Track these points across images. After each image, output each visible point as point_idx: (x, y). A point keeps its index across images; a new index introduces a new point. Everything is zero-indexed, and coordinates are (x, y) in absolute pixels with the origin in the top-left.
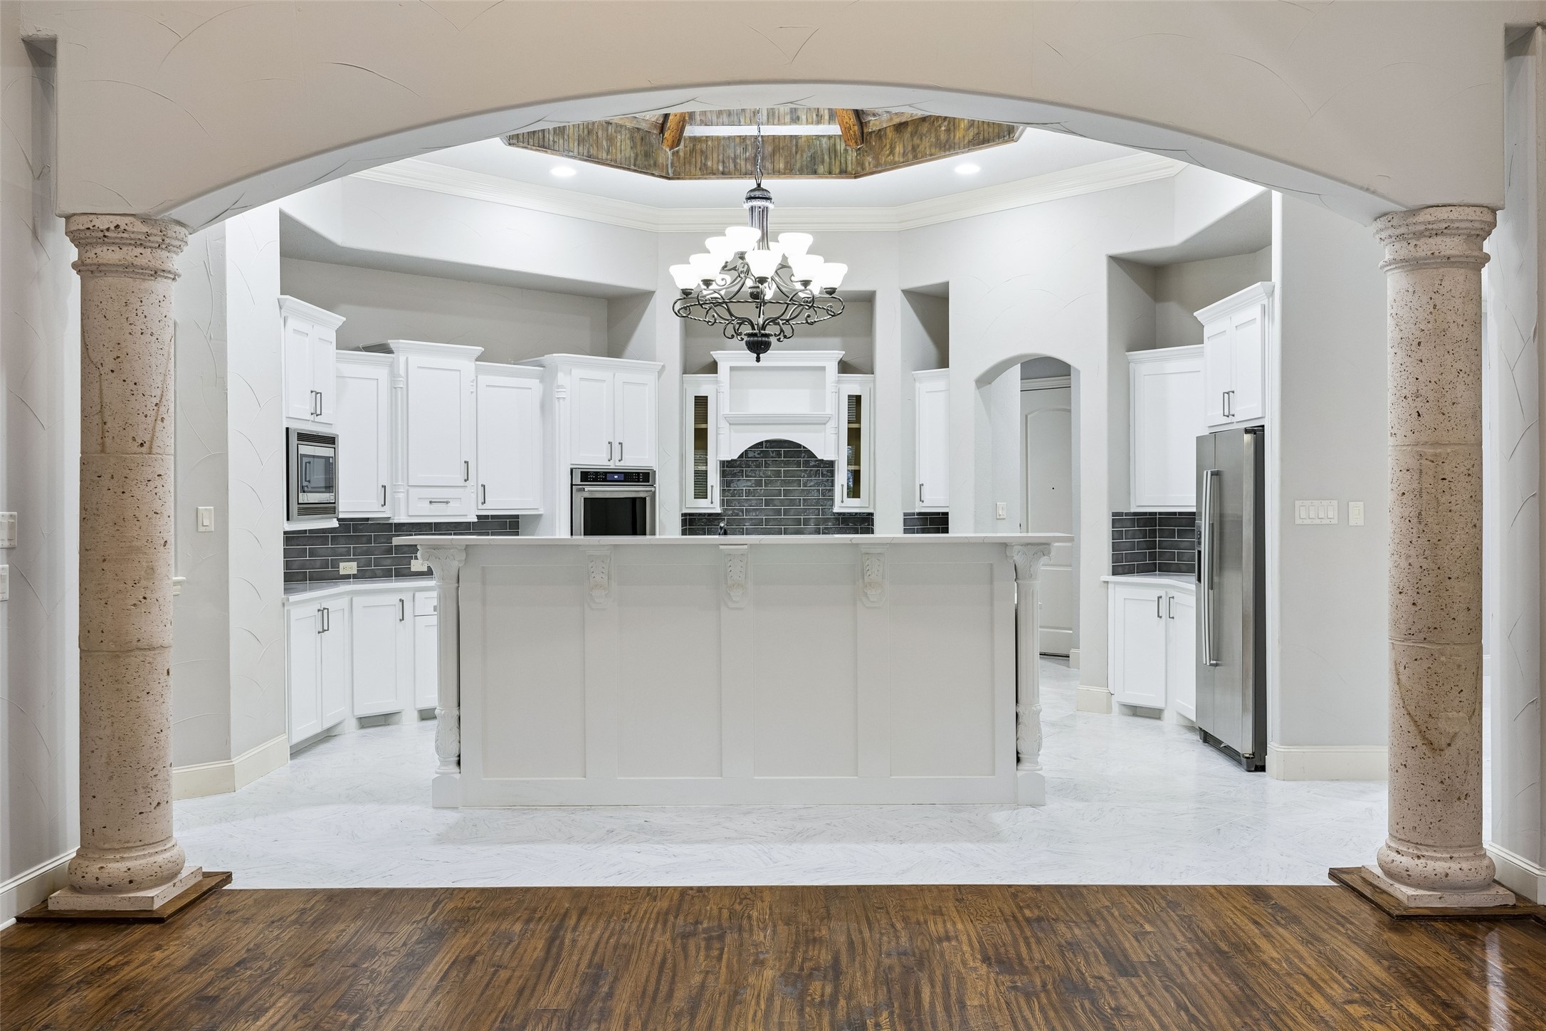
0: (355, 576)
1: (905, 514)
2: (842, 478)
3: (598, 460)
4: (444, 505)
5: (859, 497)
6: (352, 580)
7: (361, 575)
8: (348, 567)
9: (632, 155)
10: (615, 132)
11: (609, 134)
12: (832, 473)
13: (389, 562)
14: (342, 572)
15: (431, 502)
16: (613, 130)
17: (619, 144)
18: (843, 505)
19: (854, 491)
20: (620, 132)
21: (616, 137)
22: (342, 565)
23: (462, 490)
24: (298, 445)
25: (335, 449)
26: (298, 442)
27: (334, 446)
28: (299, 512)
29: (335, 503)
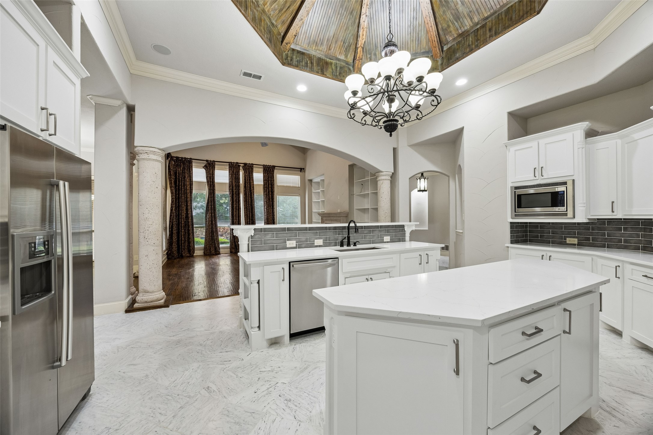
8: (572, 240)
14: (568, 242)
22: (568, 239)
24: (515, 192)
25: (566, 187)
26: (515, 190)
27: (566, 186)
28: (516, 215)
29: (567, 211)
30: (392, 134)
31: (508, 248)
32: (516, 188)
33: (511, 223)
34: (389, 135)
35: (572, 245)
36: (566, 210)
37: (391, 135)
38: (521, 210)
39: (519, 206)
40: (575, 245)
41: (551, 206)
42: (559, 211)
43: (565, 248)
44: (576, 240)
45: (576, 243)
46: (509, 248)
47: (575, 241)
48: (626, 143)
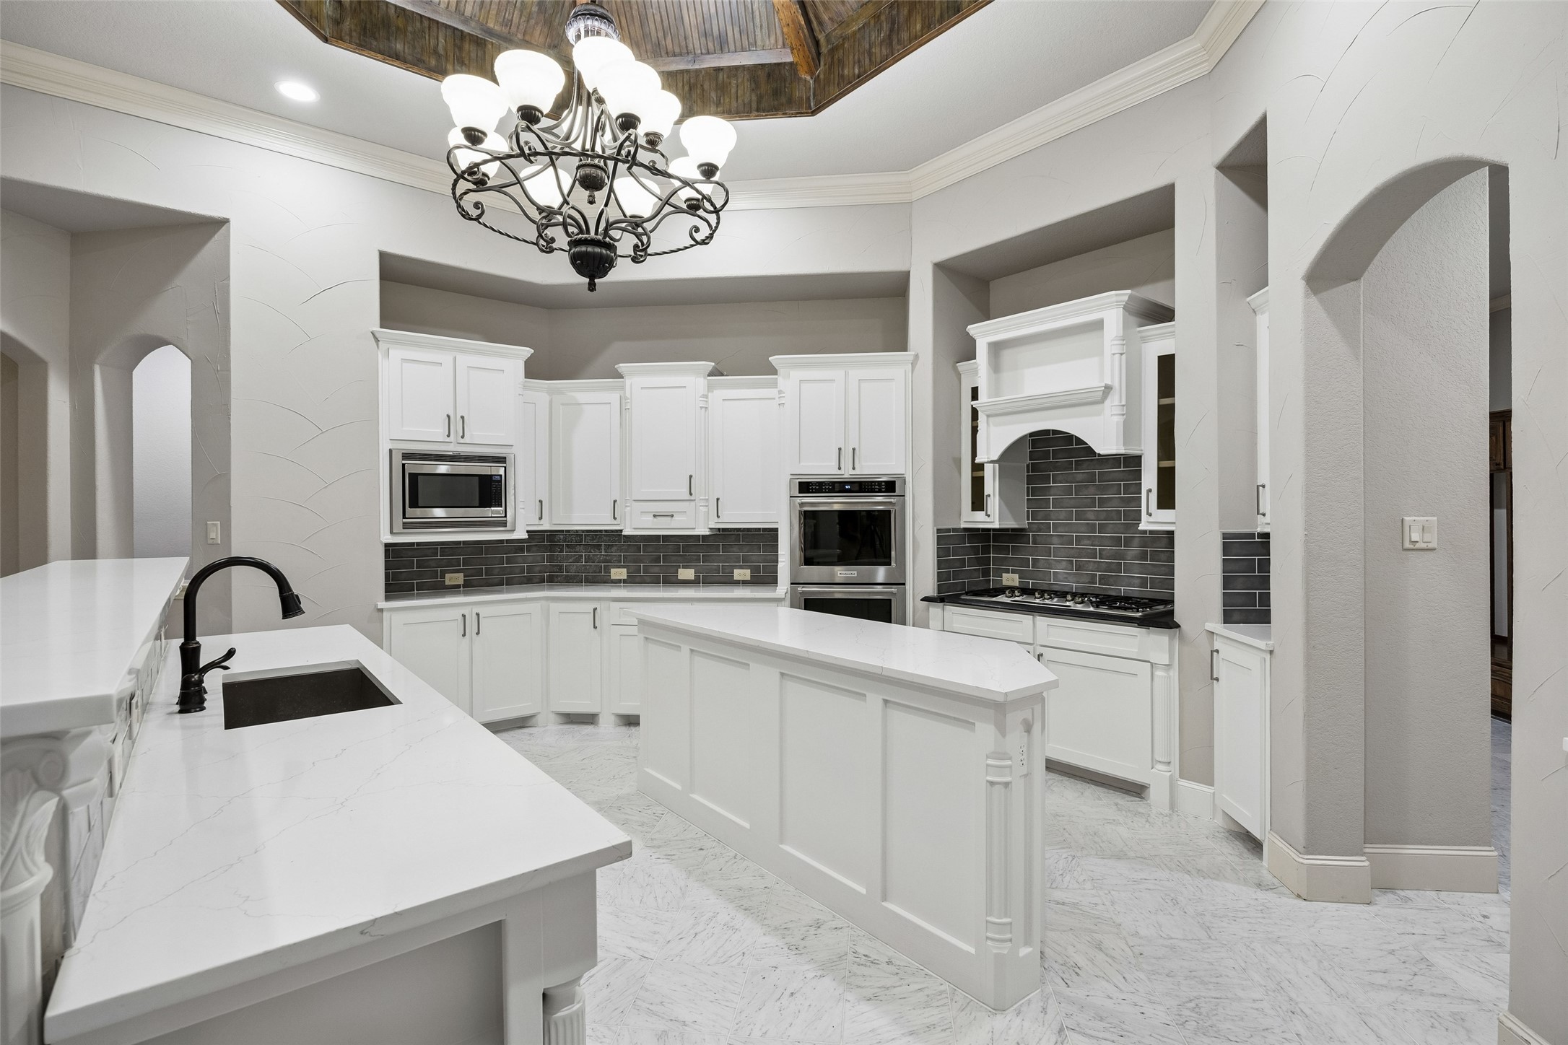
0: (625, 581)
1: (1225, 536)
2: (1149, 479)
3: (825, 468)
4: (669, 518)
5: (1173, 508)
6: (622, 584)
7: (631, 581)
8: (619, 573)
9: (754, 98)
10: (728, 77)
11: (720, 82)
12: (1138, 475)
13: (656, 569)
14: (613, 577)
15: (655, 516)
16: (725, 76)
17: (733, 90)
18: (1151, 519)
19: (1167, 499)
20: (735, 76)
21: (730, 83)
22: (613, 571)
23: (687, 503)
24: (404, 465)
25: (505, 467)
26: (404, 462)
27: (505, 465)
28: (405, 526)
29: (506, 516)
31: (380, 613)
32: (407, 456)
33: (387, 545)
35: (454, 589)
36: (503, 515)
38: (418, 512)
39: (414, 504)
40: (458, 586)
41: (478, 505)
42: (493, 515)
43: (443, 595)
44: (461, 575)
45: (461, 582)
46: (385, 613)
47: (459, 578)
48: (563, 404)
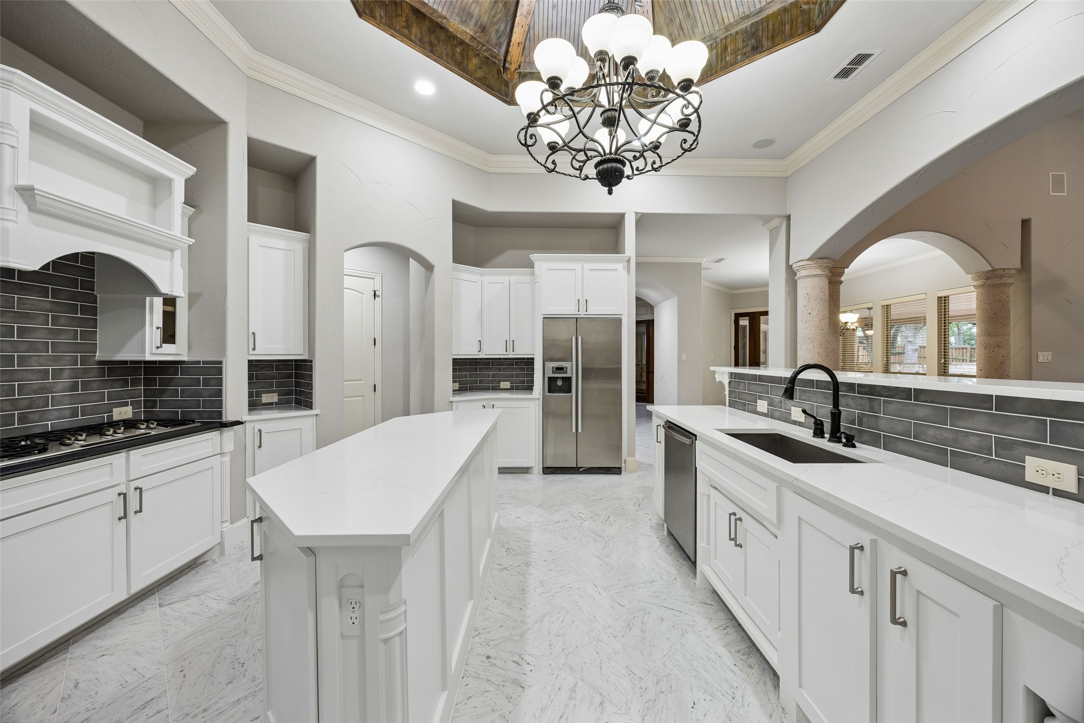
30: (612, 190)
34: (607, 192)
37: (610, 192)
